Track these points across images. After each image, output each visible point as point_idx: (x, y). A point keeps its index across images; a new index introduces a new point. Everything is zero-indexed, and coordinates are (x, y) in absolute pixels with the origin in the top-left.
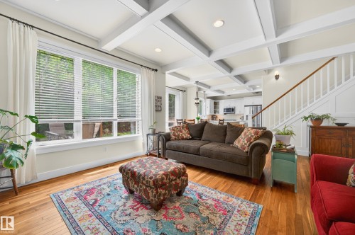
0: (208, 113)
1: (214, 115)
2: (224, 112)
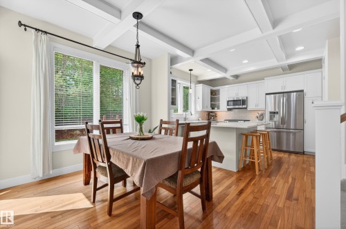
0: (199, 108)
1: (212, 112)
2: (228, 105)
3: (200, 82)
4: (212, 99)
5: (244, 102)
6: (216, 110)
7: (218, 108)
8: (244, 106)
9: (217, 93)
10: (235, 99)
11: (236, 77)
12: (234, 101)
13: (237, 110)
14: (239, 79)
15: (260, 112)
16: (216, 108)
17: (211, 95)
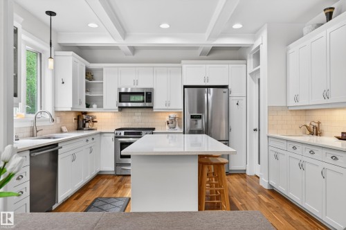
1: (85, 113)
2: (120, 101)
3: (66, 48)
4: (88, 88)
7: (100, 106)
11: (134, 49)
14: (139, 55)
15: (172, 115)
16: (95, 106)
17: (86, 78)
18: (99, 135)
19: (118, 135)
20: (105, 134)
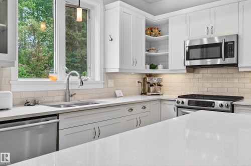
1: (150, 75)
2: (188, 58)
4: (150, 46)
5: (229, 48)
6: (160, 70)
8: (229, 61)
9: (163, 30)
10: (205, 42)
12: (202, 46)
13: (210, 70)
16: (160, 67)
17: (146, 34)
18: (158, 102)
19: (180, 104)
20: (166, 102)
